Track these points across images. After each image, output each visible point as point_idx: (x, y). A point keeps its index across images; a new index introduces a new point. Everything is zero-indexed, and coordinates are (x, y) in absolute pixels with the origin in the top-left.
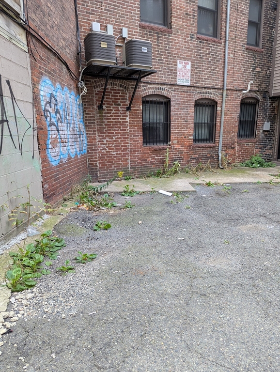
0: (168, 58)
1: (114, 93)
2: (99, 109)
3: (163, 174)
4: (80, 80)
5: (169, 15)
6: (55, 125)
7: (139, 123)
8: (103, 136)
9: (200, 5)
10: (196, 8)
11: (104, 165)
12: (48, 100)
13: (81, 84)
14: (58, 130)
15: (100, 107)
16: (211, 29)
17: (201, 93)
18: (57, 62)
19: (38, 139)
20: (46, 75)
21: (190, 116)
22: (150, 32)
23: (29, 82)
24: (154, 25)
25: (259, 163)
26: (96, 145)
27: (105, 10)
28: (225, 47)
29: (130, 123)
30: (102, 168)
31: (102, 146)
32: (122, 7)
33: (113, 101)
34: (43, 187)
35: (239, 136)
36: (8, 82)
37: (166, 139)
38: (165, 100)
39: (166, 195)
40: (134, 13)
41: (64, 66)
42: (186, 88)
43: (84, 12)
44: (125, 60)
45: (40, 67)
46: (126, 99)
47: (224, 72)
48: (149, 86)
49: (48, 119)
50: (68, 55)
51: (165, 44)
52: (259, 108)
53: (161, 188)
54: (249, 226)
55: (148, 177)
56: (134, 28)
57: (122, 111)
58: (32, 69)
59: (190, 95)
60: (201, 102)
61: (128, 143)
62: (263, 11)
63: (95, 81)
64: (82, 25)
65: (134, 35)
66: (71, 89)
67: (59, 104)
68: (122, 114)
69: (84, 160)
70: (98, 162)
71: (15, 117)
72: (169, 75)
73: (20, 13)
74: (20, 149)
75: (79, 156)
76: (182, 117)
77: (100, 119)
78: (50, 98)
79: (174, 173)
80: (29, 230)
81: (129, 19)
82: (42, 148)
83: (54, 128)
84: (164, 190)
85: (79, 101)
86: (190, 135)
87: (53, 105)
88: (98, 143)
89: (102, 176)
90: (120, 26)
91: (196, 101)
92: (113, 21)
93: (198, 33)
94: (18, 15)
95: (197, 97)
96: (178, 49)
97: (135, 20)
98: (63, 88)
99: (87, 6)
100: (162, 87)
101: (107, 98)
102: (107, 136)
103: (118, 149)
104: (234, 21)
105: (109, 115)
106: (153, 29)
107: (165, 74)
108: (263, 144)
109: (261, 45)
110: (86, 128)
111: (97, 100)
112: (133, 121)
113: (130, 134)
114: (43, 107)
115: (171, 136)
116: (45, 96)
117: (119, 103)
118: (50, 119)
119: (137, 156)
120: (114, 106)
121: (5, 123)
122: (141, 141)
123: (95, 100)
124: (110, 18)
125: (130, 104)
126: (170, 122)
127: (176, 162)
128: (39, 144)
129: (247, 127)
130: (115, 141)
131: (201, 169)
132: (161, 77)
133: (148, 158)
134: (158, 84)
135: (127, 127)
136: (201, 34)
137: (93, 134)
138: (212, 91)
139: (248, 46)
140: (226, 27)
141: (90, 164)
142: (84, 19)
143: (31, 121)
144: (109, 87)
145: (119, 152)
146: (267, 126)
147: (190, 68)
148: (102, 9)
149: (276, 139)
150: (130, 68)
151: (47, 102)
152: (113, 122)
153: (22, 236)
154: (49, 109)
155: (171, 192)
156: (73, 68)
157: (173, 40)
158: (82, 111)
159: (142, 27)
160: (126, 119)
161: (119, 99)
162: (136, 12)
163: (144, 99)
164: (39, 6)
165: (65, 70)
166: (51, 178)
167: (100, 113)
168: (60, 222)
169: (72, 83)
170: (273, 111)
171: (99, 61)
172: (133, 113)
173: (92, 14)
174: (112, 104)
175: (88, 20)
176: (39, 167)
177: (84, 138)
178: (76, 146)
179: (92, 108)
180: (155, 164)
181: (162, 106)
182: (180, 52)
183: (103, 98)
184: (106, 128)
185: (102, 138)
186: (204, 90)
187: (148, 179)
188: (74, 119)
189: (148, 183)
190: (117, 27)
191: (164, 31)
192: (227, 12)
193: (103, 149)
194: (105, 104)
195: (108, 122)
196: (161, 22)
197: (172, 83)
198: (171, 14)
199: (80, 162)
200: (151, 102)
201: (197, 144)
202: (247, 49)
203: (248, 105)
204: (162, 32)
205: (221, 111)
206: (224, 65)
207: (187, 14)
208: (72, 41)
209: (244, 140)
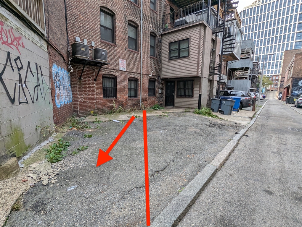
0: (115, 58)
1: (87, 72)
2: (79, 79)
3: (114, 113)
4: (69, 64)
5: (115, 39)
6: (58, 87)
7: (101, 87)
8: (82, 93)
9: (129, 36)
10: (127, 37)
11: (82, 108)
12: (56, 75)
13: (70, 66)
14: (60, 90)
15: (80, 79)
16: (134, 47)
17: (131, 75)
18: (59, 56)
19: (51, 94)
20: (55, 63)
21: (126, 85)
22: (106, 45)
23: (48, 67)
24: (108, 42)
25: (158, 107)
26: (77, 97)
27: (83, 32)
28: (141, 55)
29: (96, 87)
30: (81, 110)
31: (81, 98)
32: (91, 32)
33: (87, 76)
34: (54, 118)
35: (149, 95)
36: (40, 67)
37: (115, 95)
38: (114, 77)
39: (117, 122)
40: (97, 35)
41: (62, 58)
42: (124, 72)
43: (71, 31)
44: (93, 57)
45: (52, 59)
46: (94, 75)
47: (141, 66)
48: (106, 70)
49: (56, 84)
50: (64, 52)
51: (113, 51)
52: (156, 83)
53: (114, 119)
54: (153, 132)
55: (106, 114)
56: (98, 42)
57: (92, 81)
58: (49, 60)
59: (126, 75)
60: (131, 79)
61: (95, 97)
62: (156, 42)
63: (77, 65)
64: (70, 38)
65: (98, 45)
66: (65, 69)
67: (60, 77)
68: (92, 82)
69: (71, 106)
70: (78, 107)
71: (43, 83)
72: (115, 65)
73: (44, 34)
74: (45, 99)
75: (69, 103)
76: (122, 85)
77: (80, 84)
78: (57, 74)
79: (119, 112)
80: (50, 139)
81: (95, 38)
82: (53, 99)
83: (58, 88)
84: (116, 120)
85: (68, 75)
86: (127, 94)
87: (57, 77)
88: (78, 97)
89: (81, 114)
90: (91, 40)
91: (129, 78)
92: (86, 37)
93: (128, 48)
94: (44, 35)
95: (129, 76)
96: (119, 54)
97: (98, 38)
98: (62, 69)
99: (73, 28)
100: (112, 71)
101: (83, 74)
102: (84, 93)
103: (89, 100)
104: (144, 45)
105: (85, 83)
106: (107, 44)
107: (113, 65)
108: (159, 99)
109: (156, 56)
110: (72, 89)
111: (78, 75)
112: (98, 86)
113: (96, 92)
114: (54, 78)
115: (118, 94)
116: (54, 73)
117: (90, 77)
118: (57, 84)
119: (100, 103)
120: (87, 78)
121: (39, 86)
122: (102, 96)
123: (77, 75)
124: (86, 36)
125: (96, 78)
126: (117, 87)
127: (120, 107)
128: (52, 97)
129: (152, 91)
130: (88, 96)
131: (132, 110)
132: (111, 66)
133: (106, 104)
134: (110, 69)
135: (94, 89)
136: (130, 48)
137: (76, 92)
138: (136, 74)
139: (150, 56)
140: (141, 47)
141: (74, 108)
142: (71, 35)
143: (49, 85)
144: (85, 69)
145: (90, 102)
146: (160, 91)
147: (125, 63)
148: (81, 31)
149: (164, 97)
150: (96, 61)
151: (55, 76)
152: (87, 86)
153: (46, 142)
154: (56, 79)
155: (119, 120)
156: (66, 59)
157: (117, 50)
158: (70, 80)
159: (102, 42)
160: (94, 85)
161: (90, 75)
162: (99, 35)
163: (103, 76)
164: (52, 30)
165: (62, 60)
166: (57, 114)
167: (79, 81)
168: (64, 136)
169: (65, 66)
170: (162, 85)
171: (80, 56)
172: (97, 82)
173: (75, 33)
174: (87, 77)
175: (73, 35)
176: (52, 108)
177: (71, 94)
178: (67, 98)
179: (75, 79)
180: (110, 107)
181: (113, 80)
182: (120, 55)
183: (82, 74)
184: (83, 89)
185: (81, 94)
186: (132, 74)
187: (106, 115)
188: (67, 84)
189: (106, 117)
190: (89, 41)
191: (113, 45)
192: (141, 40)
193: (81, 100)
194: (82, 77)
195: (84, 86)
196: (111, 41)
197: (117, 69)
198: (116, 38)
199: (69, 106)
200: (107, 77)
201: (130, 98)
202: (150, 57)
203: (152, 81)
204: (111, 45)
205: (140, 83)
206: (141, 63)
207: (123, 39)
208: (65, 45)
209: (151, 97)
